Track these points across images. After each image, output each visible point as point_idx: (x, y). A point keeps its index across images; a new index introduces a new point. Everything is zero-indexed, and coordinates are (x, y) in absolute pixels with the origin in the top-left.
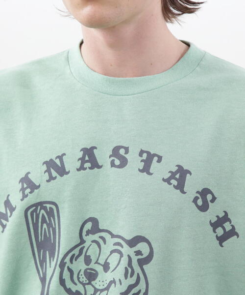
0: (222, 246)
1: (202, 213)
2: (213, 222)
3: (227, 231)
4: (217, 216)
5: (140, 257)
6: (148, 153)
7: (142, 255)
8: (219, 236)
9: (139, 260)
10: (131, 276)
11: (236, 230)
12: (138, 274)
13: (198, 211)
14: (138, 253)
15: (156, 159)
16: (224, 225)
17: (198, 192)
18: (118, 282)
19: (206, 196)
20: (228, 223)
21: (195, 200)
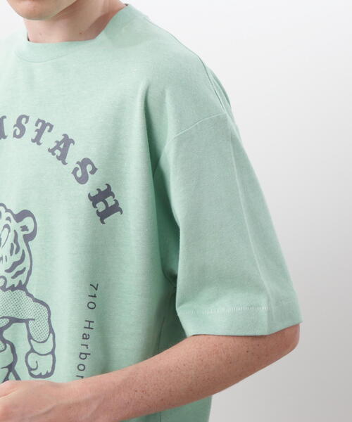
0: (103, 223)
1: (81, 185)
2: (92, 195)
3: (109, 206)
4: (98, 190)
5: (26, 233)
6: (43, 122)
7: (28, 230)
8: (100, 211)
9: (24, 236)
10: (16, 253)
11: (120, 206)
12: (23, 251)
13: (77, 183)
14: (24, 228)
15: (48, 127)
16: (106, 200)
17: (78, 163)
18: (4, 259)
19: (85, 166)
20: (111, 197)
21: (74, 172)
